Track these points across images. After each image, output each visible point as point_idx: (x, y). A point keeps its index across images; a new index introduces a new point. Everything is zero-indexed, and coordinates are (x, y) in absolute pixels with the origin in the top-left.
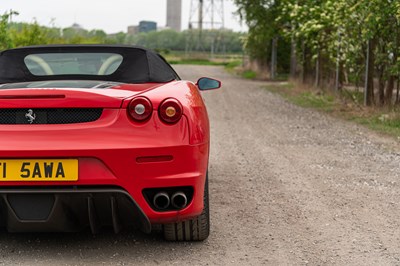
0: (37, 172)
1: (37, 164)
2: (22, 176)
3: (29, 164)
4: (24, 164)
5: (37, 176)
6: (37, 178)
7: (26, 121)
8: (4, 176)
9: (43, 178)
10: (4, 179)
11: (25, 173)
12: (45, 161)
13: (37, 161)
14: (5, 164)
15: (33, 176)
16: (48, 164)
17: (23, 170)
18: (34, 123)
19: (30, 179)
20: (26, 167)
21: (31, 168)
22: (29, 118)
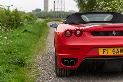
0: (118, 52)
1: (118, 49)
2: (113, 53)
3: (115, 49)
4: (113, 49)
5: (118, 53)
6: (118, 54)
7: (113, 35)
8: (107, 53)
9: (120, 54)
10: (107, 54)
11: (114, 52)
12: (120, 48)
13: (117, 48)
14: (107, 49)
15: (117, 53)
16: (121, 49)
17: (113, 51)
18: (115, 36)
19: (116, 54)
20: (114, 50)
21: (116, 50)
22: (113, 34)
